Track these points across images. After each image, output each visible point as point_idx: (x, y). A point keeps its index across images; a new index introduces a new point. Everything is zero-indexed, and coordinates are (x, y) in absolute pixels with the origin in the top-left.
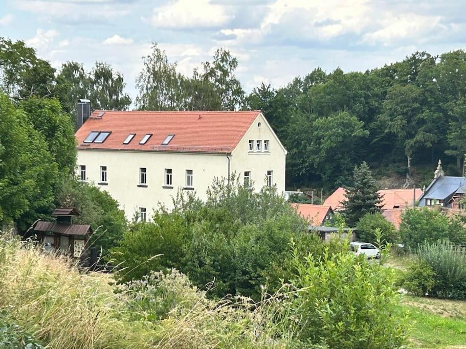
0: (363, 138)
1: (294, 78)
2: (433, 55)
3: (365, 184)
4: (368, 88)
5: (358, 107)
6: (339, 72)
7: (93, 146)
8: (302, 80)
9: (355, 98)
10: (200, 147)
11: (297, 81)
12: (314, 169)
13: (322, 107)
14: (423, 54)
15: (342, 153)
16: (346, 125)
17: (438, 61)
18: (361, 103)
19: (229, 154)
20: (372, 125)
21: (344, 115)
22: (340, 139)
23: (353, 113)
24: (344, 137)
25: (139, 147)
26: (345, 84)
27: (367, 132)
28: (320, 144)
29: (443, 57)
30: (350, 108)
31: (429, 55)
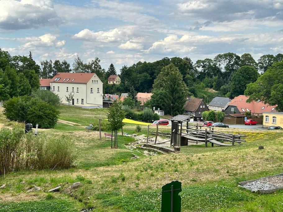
0: (150, 80)
1: (133, 64)
2: (169, 58)
3: (133, 92)
4: (152, 67)
5: (149, 71)
6: (145, 62)
7: (56, 82)
8: (136, 64)
9: (148, 69)
10: (81, 82)
11: (134, 65)
12: (137, 88)
13: (140, 72)
14: (167, 58)
15: (145, 84)
16: (145, 76)
17: (170, 60)
18: (150, 70)
19: (86, 84)
20: (153, 76)
21: (145, 74)
22: (144, 80)
23: (148, 73)
24: (145, 79)
25: (67, 82)
26: (146, 65)
27: (151, 78)
28: (139, 81)
29: (172, 59)
30: (147, 72)
31: (168, 58)
